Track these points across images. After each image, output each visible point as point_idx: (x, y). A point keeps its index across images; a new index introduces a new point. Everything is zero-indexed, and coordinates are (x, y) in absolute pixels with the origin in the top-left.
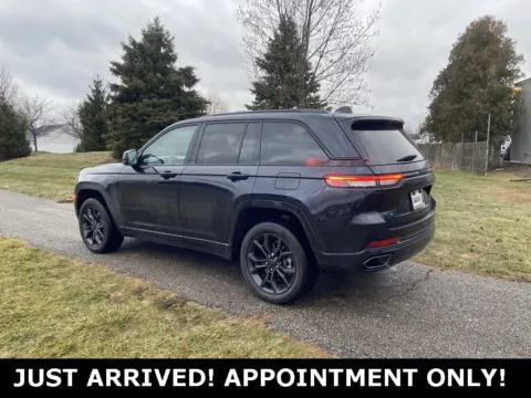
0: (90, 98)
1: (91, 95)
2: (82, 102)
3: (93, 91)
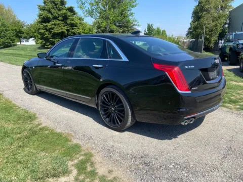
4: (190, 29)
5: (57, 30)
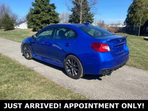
0: (29, 13)
1: (29, 12)
2: (27, 14)
3: (30, 11)
4: (126, 19)
5: (45, 19)
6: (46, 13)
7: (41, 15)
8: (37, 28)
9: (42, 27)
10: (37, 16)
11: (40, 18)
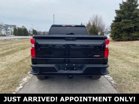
6: (130, 20)
7: (123, 22)
8: (115, 38)
9: (122, 36)
10: (118, 24)
11: (120, 26)
